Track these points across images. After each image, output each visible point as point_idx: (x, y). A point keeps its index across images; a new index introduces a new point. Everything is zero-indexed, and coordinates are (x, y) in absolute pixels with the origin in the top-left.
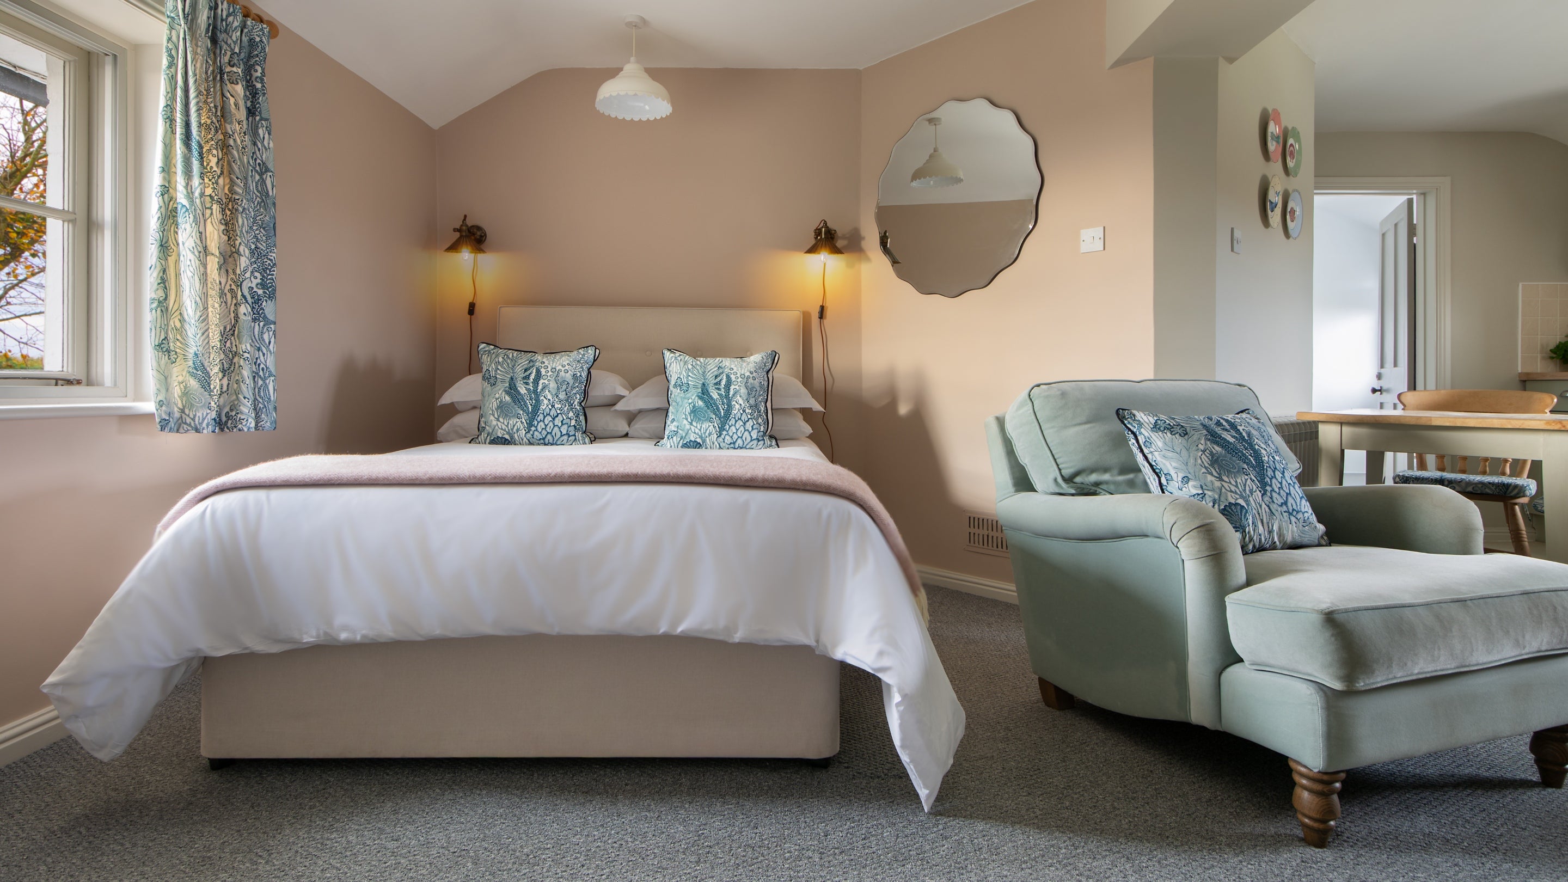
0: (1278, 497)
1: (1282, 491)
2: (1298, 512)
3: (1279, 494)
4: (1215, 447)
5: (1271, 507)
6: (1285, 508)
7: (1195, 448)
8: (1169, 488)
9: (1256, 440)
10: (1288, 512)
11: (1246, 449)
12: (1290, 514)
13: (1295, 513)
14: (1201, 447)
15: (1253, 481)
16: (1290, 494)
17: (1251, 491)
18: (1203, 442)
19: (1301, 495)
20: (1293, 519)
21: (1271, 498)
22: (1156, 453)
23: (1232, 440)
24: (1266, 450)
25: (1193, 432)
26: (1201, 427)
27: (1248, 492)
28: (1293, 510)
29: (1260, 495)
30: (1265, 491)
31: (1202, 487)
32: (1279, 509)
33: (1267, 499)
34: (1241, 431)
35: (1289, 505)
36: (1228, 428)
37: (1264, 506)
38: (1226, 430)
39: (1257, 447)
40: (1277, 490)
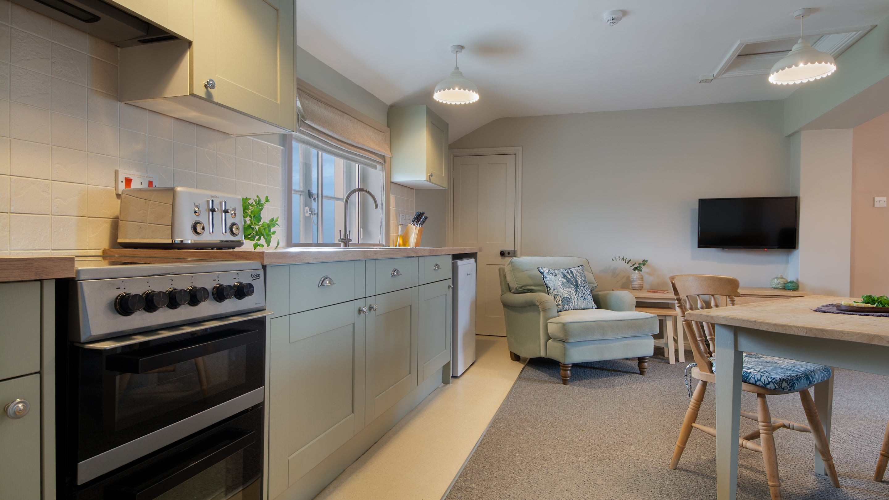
0: (580, 295)
1: (582, 293)
2: (586, 299)
3: (581, 294)
4: (564, 280)
5: (578, 298)
6: (582, 298)
7: (558, 280)
8: (550, 292)
9: (578, 277)
10: (583, 299)
11: (573, 280)
12: (584, 300)
13: (585, 299)
14: (560, 280)
15: (573, 290)
16: (585, 294)
17: (572, 293)
18: (560, 278)
19: (589, 294)
20: (584, 301)
21: (578, 295)
22: (547, 281)
23: (569, 277)
24: (580, 280)
25: (558, 275)
26: (561, 273)
27: (571, 293)
28: (585, 298)
29: (575, 294)
30: (577, 293)
31: (558, 292)
32: (580, 298)
33: (577, 295)
34: (574, 274)
35: (584, 297)
36: (570, 273)
37: (576, 297)
38: (569, 274)
39: (577, 279)
40: (580, 293)
